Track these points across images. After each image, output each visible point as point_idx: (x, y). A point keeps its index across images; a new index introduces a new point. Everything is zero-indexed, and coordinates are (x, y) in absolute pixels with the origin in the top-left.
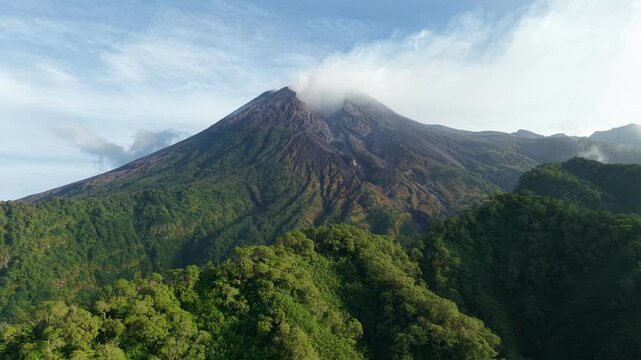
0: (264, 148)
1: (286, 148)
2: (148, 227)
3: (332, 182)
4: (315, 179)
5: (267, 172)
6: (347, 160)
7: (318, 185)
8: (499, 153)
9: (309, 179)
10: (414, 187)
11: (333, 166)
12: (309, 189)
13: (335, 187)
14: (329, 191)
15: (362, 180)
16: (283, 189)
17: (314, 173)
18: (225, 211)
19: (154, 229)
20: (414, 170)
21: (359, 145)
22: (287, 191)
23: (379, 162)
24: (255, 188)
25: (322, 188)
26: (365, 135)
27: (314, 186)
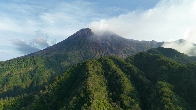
0: (83, 44)
1: (89, 44)
2: (60, 63)
3: (102, 53)
4: (98, 52)
5: (85, 51)
6: (106, 48)
7: (99, 54)
8: (145, 46)
9: (96, 53)
10: (123, 55)
11: (102, 49)
12: (97, 55)
13: (103, 54)
14: (102, 55)
15: (110, 53)
16: (90, 55)
17: (97, 51)
18: (76, 60)
19: (61, 63)
20: (123, 51)
21: (109, 44)
22: (91, 55)
23: (114, 48)
24: (83, 55)
25: (100, 55)
26: (110, 41)
27: (98, 54)
